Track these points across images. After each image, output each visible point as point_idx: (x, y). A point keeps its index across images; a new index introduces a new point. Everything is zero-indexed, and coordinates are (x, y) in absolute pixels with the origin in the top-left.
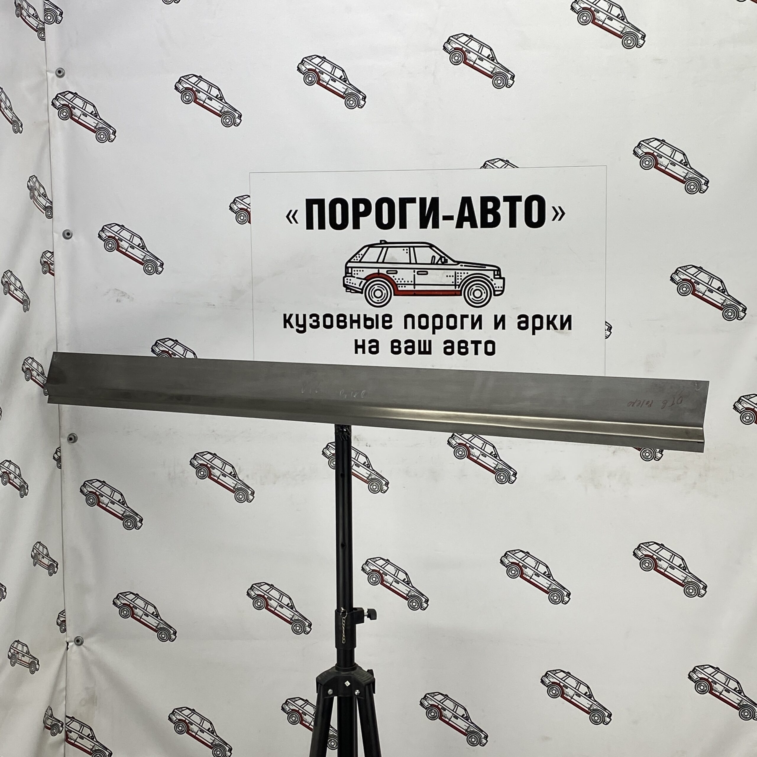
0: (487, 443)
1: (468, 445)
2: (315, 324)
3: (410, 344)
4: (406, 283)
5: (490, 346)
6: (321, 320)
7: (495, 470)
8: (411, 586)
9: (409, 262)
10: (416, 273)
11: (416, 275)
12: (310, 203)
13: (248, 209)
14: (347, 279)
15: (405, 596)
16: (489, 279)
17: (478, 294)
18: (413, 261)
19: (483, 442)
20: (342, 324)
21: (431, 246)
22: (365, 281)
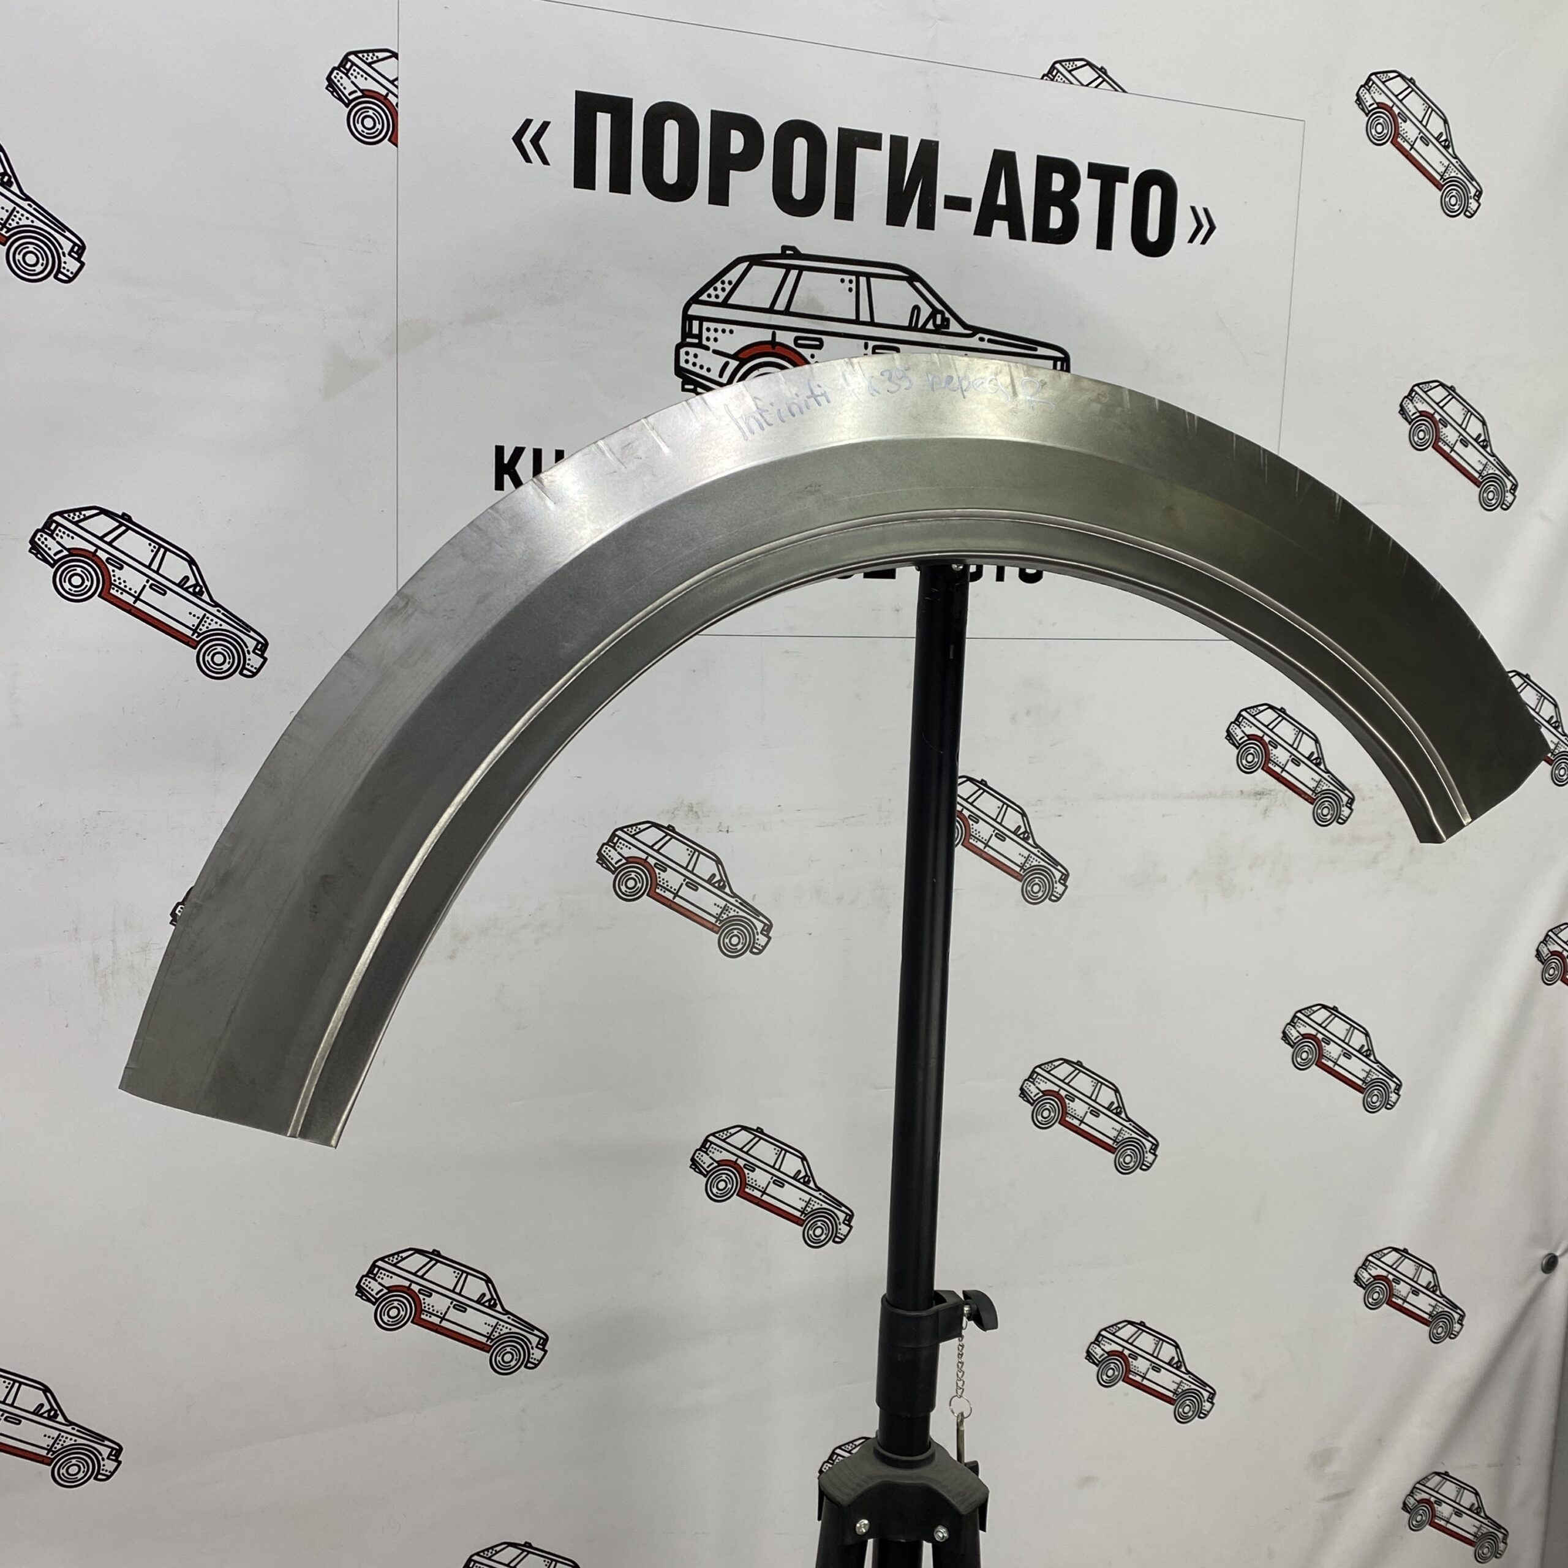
0: (1008, 806)
1: (966, 813)
8: (813, 1187)
9: (854, 318)
10: (870, 352)
12: (587, 105)
13: (392, 99)
14: (687, 353)
15: (798, 1214)
18: (865, 316)
19: (1002, 804)
21: (912, 278)
22: (737, 363)
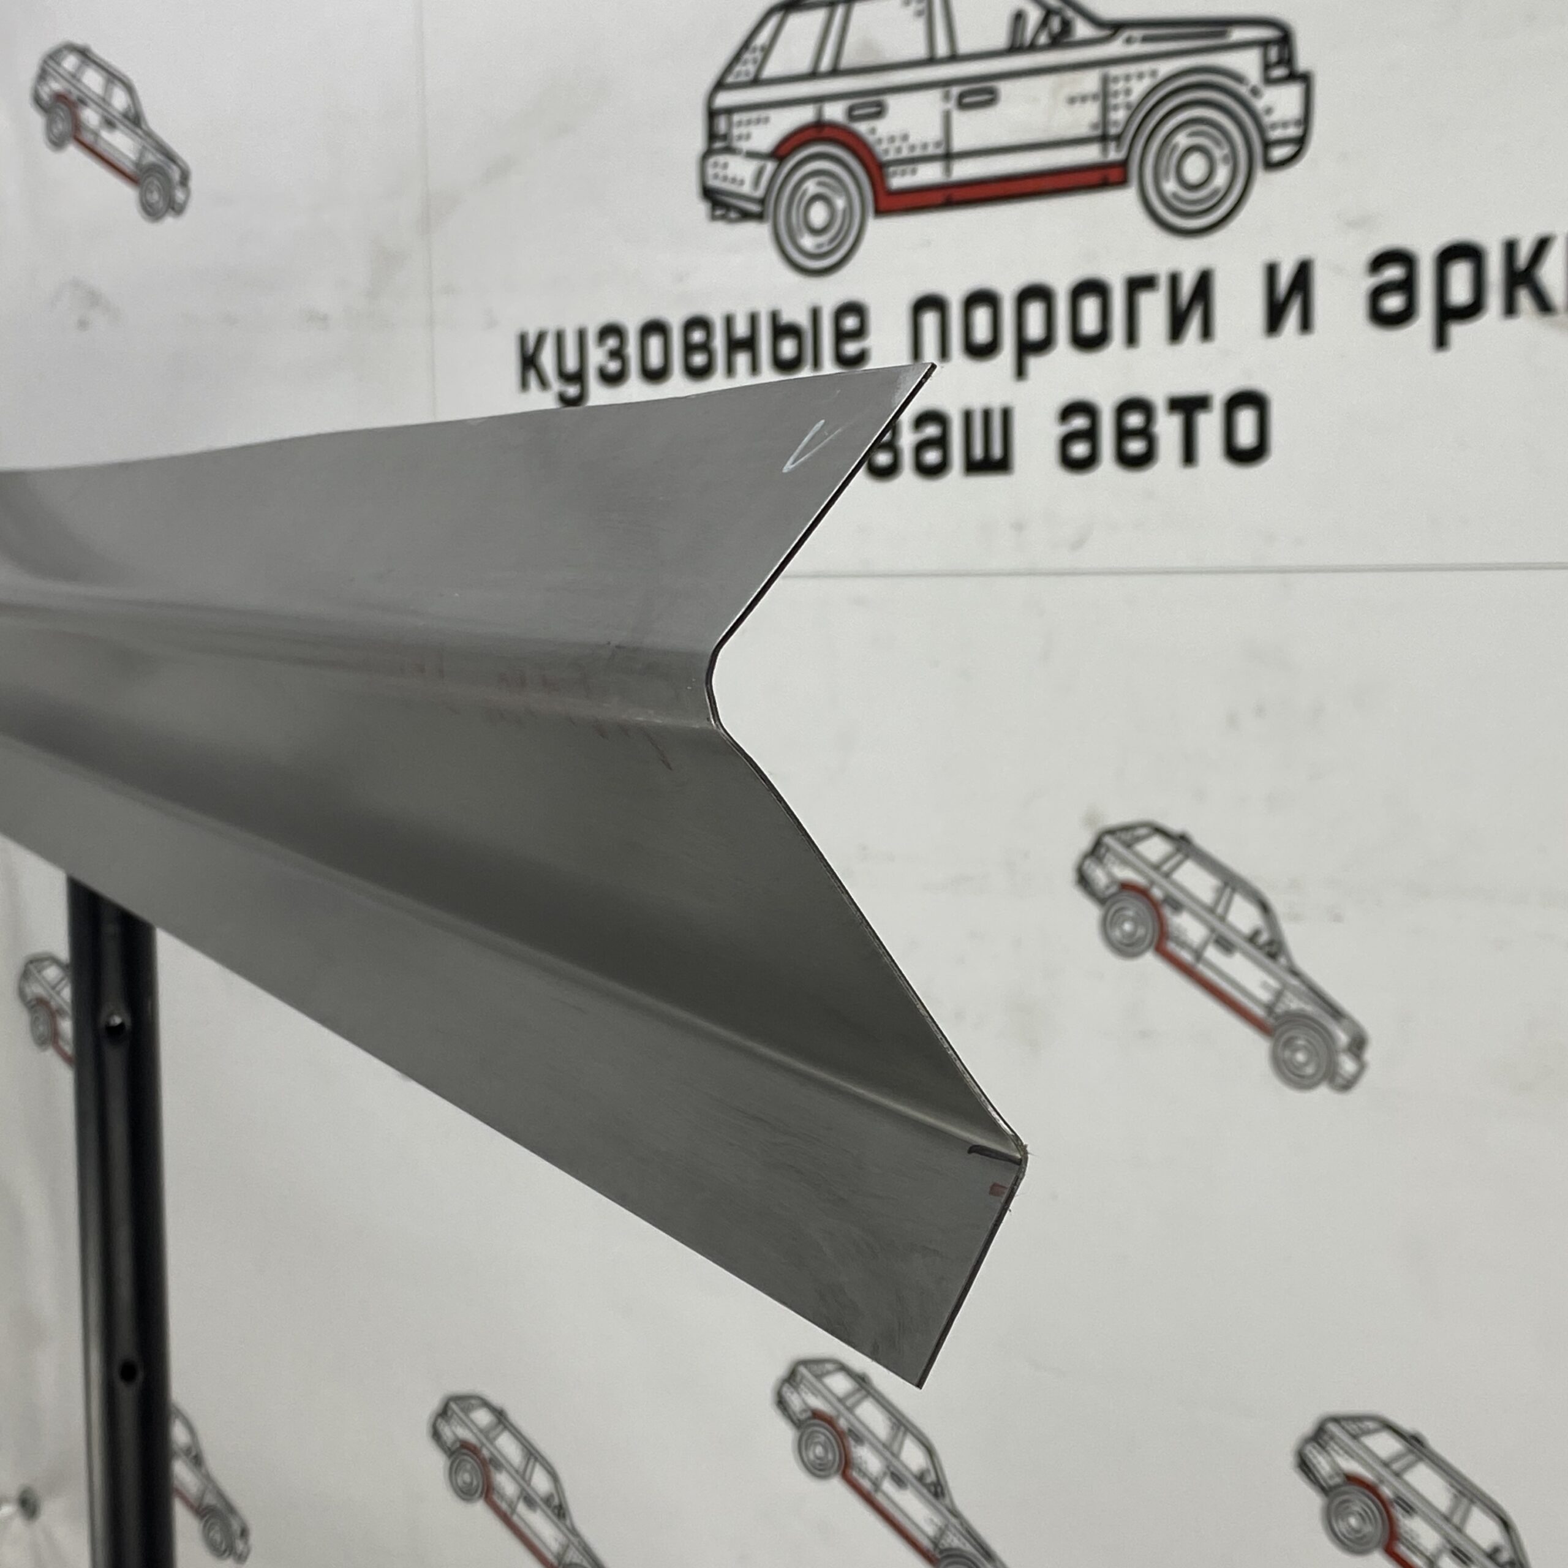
0: (1234, 888)
1: (1157, 893)
2: (613, 366)
3: (931, 431)
5: (1246, 420)
6: (632, 350)
7: (1269, 1021)
8: (949, 1507)
14: (716, 165)
15: (928, 1544)
20: (699, 360)
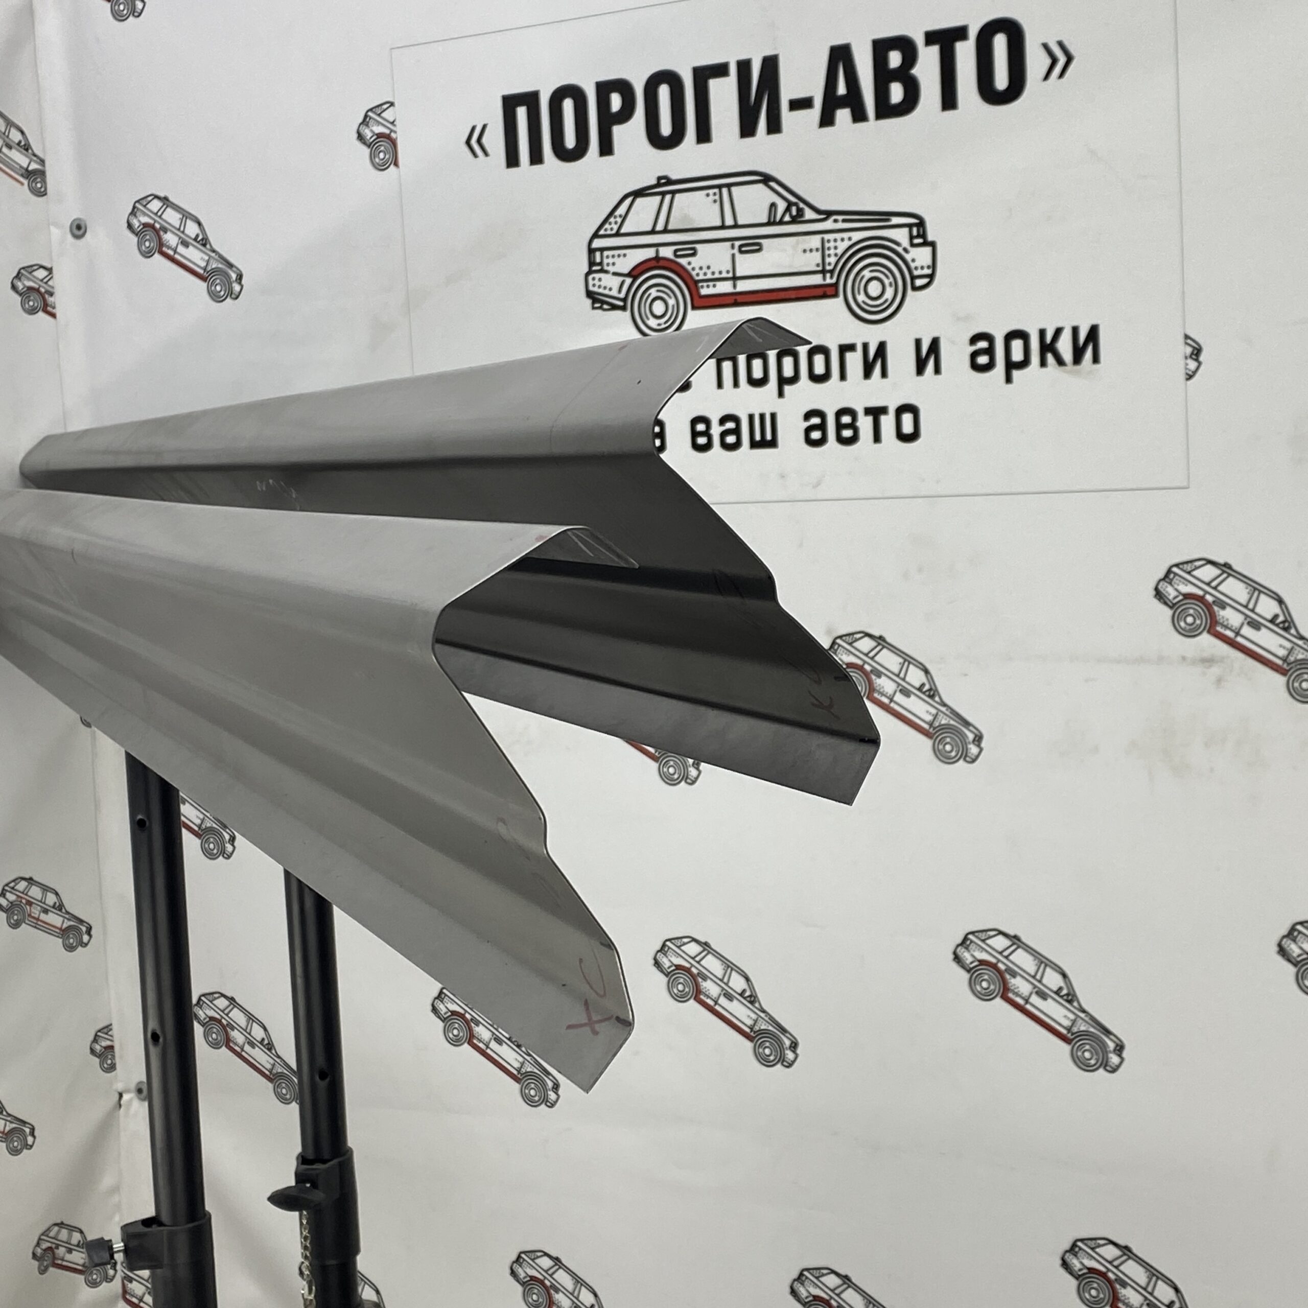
1: (867, 668)
3: (730, 425)
4: (717, 276)
5: (907, 419)
7: (931, 730)
9: (721, 224)
10: (736, 251)
11: (738, 256)
12: (510, 103)
13: (393, 135)
14: (594, 279)
15: (748, 1030)
16: (900, 250)
17: (874, 289)
18: (729, 221)
19: (902, 661)
21: (766, 179)
22: (631, 280)
